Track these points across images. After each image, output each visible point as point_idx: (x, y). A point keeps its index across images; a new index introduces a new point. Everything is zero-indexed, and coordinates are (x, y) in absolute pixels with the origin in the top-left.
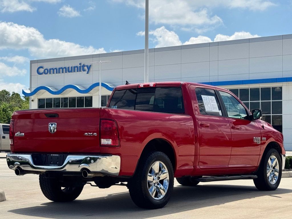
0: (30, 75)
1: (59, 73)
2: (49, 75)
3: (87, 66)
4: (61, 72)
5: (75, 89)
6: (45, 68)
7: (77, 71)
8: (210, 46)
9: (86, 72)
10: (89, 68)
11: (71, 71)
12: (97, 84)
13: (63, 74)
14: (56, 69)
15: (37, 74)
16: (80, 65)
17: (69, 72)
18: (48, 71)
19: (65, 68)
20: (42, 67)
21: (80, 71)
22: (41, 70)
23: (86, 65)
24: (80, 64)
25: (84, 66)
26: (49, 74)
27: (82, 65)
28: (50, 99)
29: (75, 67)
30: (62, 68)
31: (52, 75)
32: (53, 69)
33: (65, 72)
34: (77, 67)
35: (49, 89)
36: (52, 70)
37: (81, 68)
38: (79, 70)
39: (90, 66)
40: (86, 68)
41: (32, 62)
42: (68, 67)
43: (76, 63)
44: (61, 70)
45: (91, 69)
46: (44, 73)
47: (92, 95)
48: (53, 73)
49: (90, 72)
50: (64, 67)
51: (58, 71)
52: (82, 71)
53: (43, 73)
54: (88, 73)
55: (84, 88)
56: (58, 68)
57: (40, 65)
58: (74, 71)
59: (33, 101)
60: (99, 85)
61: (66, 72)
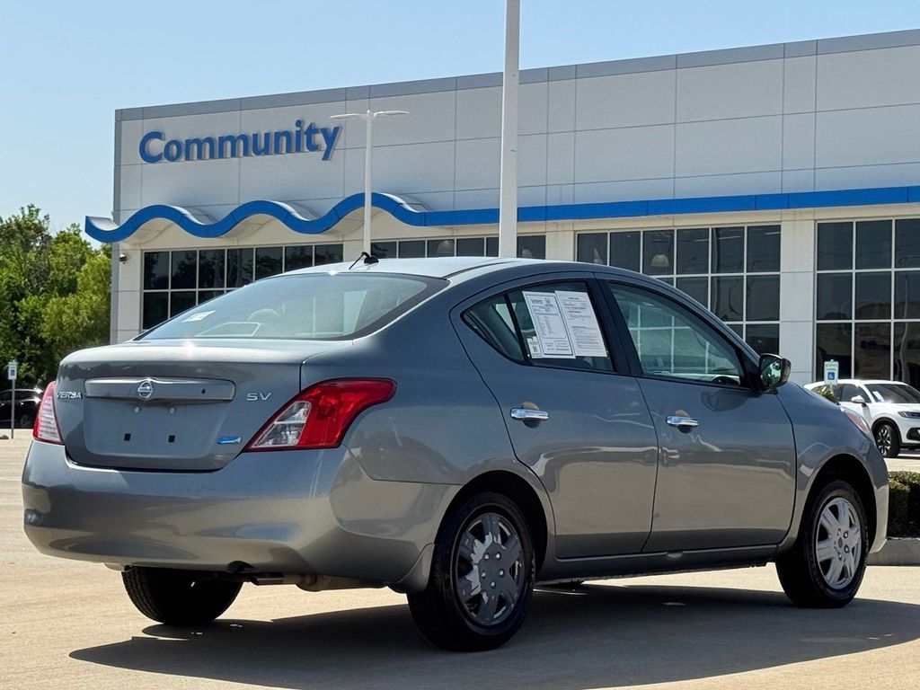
0: (115, 165)
1: (221, 156)
2: (182, 162)
3: (324, 131)
4: (229, 154)
5: (278, 218)
6: (168, 140)
7: (289, 150)
8: (784, 57)
9: (321, 154)
10: (331, 137)
11: (266, 151)
12: (357, 201)
13: (236, 159)
14: (210, 140)
15: (140, 160)
16: (298, 129)
17: (258, 153)
18: (180, 150)
19: (244, 137)
20: (158, 135)
21: (298, 150)
22: (156, 146)
23: (320, 124)
24: (299, 123)
25: (312, 130)
26: (183, 159)
27: (306, 127)
28: (190, 254)
29: (278, 135)
30: (230, 138)
31: (195, 164)
32: (199, 143)
33: (242, 154)
34: (287, 134)
35: (183, 215)
36: (195, 146)
37: (301, 139)
38: (294, 147)
39: (336, 129)
40: (319, 139)
41: (122, 116)
42: (255, 136)
43: (284, 121)
44: (229, 144)
45: (340, 142)
46: (167, 154)
47: (341, 239)
48: (200, 157)
49: (336, 154)
50: (238, 135)
51: (217, 147)
52: (306, 150)
53: (163, 157)
54: (326, 157)
55: (313, 213)
56: (216, 137)
57: (150, 125)
58: (277, 151)
59: (123, 259)
60: (362, 204)
61: (246, 154)
